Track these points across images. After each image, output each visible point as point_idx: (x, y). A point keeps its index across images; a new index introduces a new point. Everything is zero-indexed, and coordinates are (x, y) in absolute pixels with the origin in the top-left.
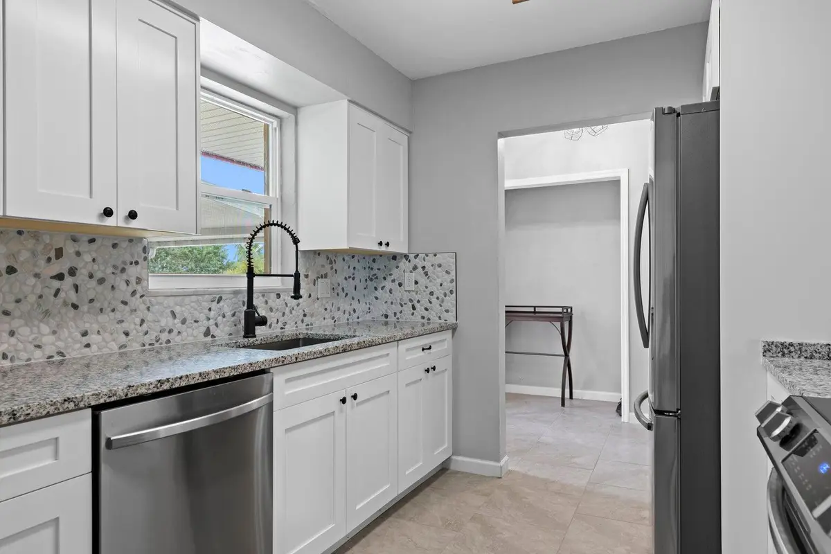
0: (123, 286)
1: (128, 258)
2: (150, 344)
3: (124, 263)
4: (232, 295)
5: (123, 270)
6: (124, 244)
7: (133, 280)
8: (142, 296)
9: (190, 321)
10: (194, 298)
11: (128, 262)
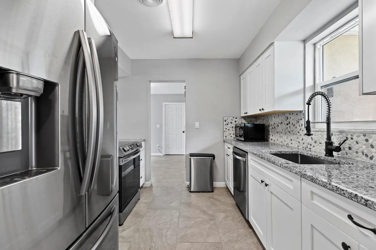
0: (298, 127)
1: (300, 118)
2: (305, 148)
3: (299, 119)
4: (339, 133)
5: (299, 122)
6: (299, 114)
7: (301, 125)
8: (303, 131)
9: (318, 142)
10: (320, 133)
11: (300, 119)
